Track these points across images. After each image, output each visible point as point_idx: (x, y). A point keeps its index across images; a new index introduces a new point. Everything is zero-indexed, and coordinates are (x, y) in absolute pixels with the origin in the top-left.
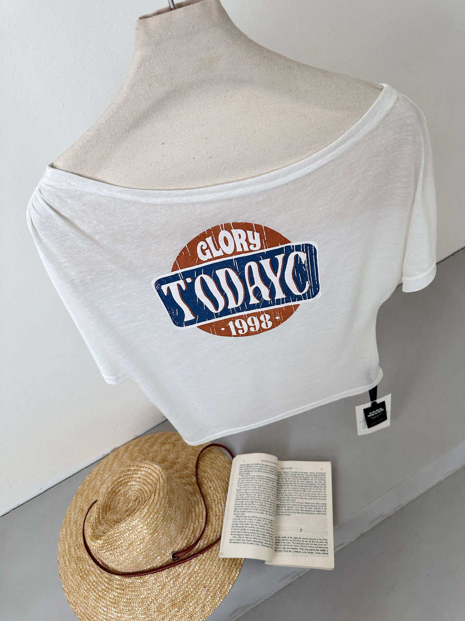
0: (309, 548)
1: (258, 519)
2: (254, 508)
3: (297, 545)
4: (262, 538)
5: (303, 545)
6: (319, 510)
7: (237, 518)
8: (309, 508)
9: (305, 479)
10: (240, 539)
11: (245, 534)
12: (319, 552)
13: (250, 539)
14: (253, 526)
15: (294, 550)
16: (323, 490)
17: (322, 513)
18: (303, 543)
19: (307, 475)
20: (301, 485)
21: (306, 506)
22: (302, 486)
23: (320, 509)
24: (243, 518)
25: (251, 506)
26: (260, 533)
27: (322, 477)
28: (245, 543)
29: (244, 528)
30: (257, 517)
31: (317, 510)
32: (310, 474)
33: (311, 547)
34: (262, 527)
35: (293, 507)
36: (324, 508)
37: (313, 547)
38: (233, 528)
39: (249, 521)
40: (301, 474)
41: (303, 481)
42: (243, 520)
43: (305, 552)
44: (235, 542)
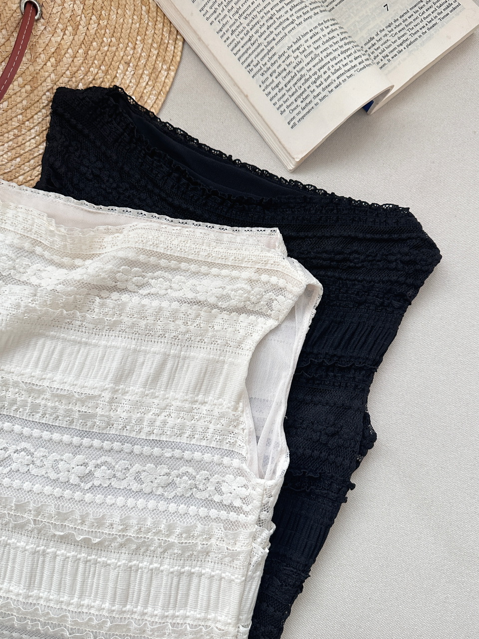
0: (425, 22)
1: (311, 34)
2: (284, 25)
3: (402, 33)
4: (347, 60)
5: (410, 27)
7: (267, 75)
10: (307, 101)
11: (309, 83)
12: (444, 13)
13: (329, 81)
14: (312, 55)
15: (405, 45)
18: (407, 23)
24: (280, 62)
25: (275, 26)
26: (335, 54)
28: (325, 97)
29: (299, 76)
30: (307, 33)
33: (424, 18)
34: (331, 43)
37: (430, 15)
38: (275, 100)
39: (297, 53)
42: (283, 66)
43: (423, 33)
44: (303, 118)
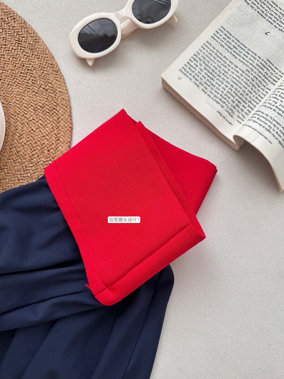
0: (272, 9)
6: (226, 37)
8: (237, 49)
9: (213, 85)
16: (202, 54)
17: (225, 32)
19: (206, 88)
20: (224, 82)
21: (238, 55)
22: (224, 80)
23: (223, 38)
27: (187, 69)
31: (228, 40)
32: (200, 85)
33: (270, 9)
35: (257, 64)
36: (218, 35)
37: (267, 6)
40: (212, 96)
41: (217, 86)
